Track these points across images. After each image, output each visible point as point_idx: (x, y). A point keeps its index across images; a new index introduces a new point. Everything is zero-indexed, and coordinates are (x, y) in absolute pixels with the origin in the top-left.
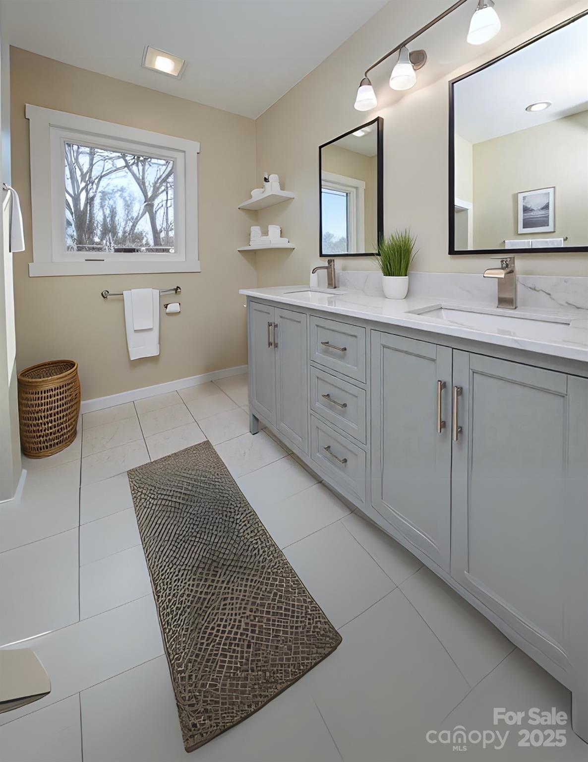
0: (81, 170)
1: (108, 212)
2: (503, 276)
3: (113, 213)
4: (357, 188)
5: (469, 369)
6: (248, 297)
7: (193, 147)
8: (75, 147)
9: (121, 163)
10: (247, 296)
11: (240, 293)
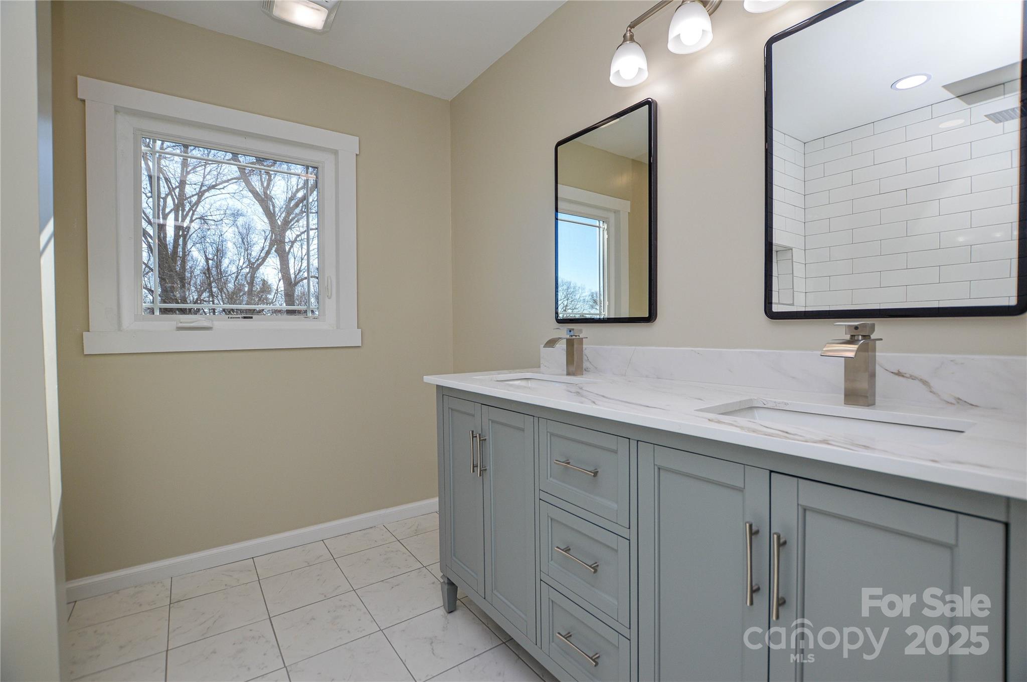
0: (167, 180)
1: (210, 251)
2: (852, 355)
3: (220, 252)
4: (616, 212)
5: (798, 504)
6: (439, 387)
7: (348, 145)
8: (159, 143)
9: (232, 171)
10: (437, 385)
11: (425, 380)
